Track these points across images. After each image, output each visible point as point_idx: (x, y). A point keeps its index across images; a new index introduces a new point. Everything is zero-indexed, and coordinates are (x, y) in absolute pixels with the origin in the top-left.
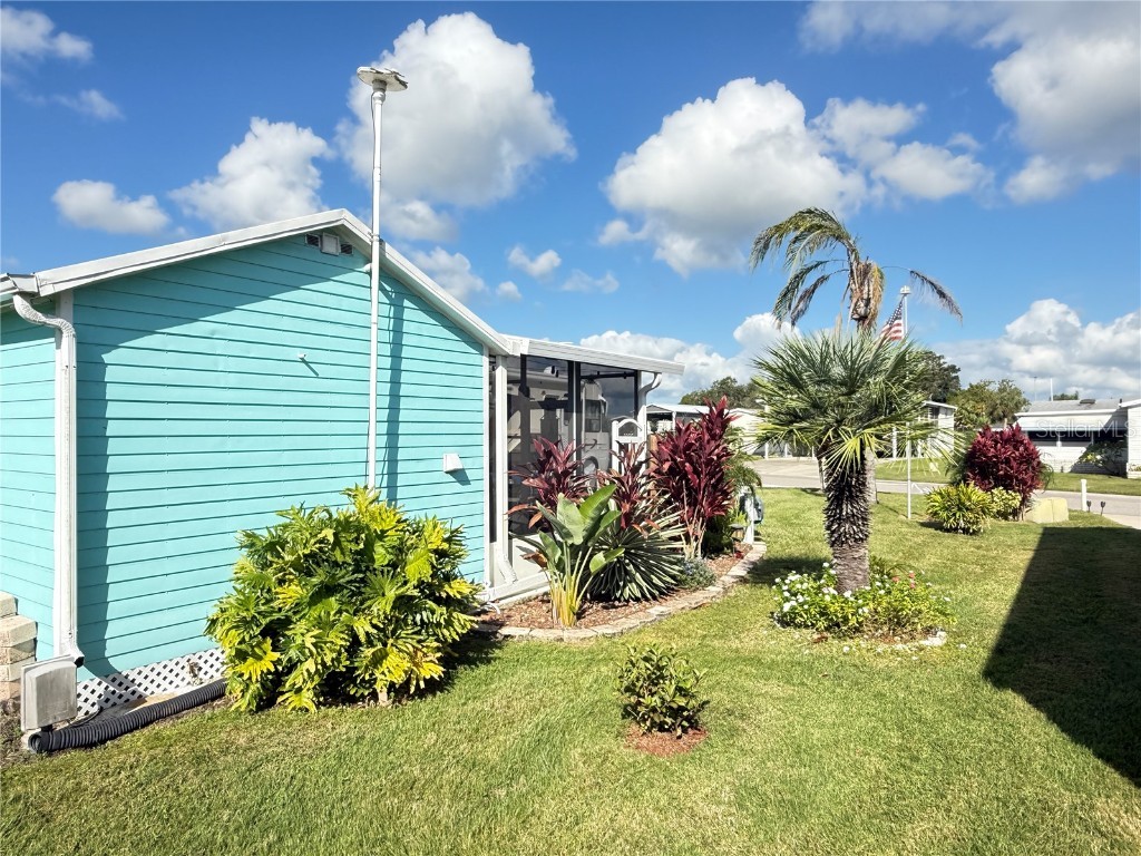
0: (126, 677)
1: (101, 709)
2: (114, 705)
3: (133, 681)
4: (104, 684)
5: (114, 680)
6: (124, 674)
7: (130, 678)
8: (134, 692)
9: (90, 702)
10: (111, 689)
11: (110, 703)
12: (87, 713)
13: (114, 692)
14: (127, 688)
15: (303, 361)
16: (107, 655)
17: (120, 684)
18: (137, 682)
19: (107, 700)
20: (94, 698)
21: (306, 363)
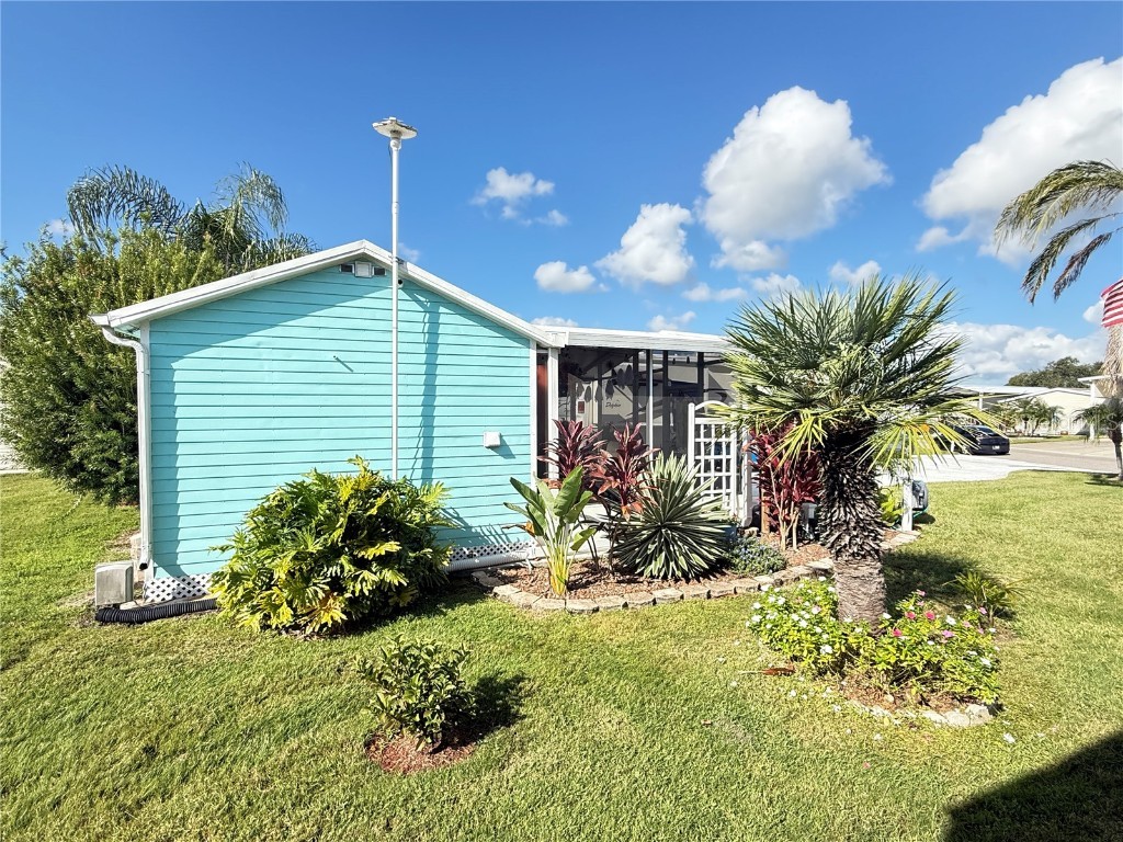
0: (193, 579)
1: (174, 598)
2: (184, 596)
3: (199, 583)
4: (177, 582)
5: (184, 580)
6: (192, 577)
7: (196, 580)
8: (199, 590)
9: (166, 592)
10: (182, 586)
11: (181, 595)
12: (163, 599)
13: (184, 589)
14: (194, 587)
15: (338, 360)
16: (178, 563)
17: (189, 584)
18: (202, 584)
19: (179, 593)
20: (169, 590)
21: (342, 362)
